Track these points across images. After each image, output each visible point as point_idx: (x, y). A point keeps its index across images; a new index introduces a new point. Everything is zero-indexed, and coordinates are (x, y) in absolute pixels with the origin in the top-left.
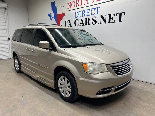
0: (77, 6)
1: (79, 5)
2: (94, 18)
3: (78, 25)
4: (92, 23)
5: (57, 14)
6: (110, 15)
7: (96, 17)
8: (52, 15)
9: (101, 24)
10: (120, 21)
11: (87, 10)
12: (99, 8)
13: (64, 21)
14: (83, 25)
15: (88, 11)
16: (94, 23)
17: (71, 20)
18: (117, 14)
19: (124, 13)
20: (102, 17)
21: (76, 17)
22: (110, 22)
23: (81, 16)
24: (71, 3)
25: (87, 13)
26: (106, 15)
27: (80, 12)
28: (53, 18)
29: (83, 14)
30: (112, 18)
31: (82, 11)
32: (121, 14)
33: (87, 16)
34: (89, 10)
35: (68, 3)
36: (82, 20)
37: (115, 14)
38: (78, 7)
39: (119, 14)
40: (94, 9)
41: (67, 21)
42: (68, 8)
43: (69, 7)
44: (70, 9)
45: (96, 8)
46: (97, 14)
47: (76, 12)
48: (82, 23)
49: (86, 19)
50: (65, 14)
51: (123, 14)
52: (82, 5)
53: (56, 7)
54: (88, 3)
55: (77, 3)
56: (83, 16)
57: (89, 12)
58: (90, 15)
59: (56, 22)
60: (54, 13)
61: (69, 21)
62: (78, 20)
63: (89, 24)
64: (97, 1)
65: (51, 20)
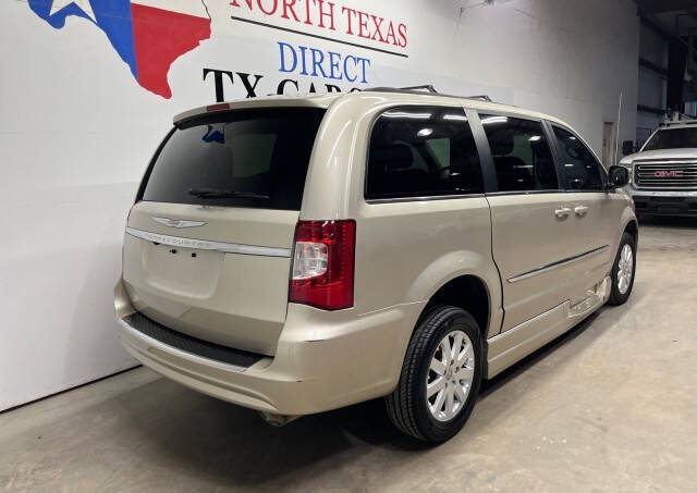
0: (285, 16)
1: (296, 19)
11: (331, 54)
12: (367, 63)
13: (206, 71)
15: (335, 58)
17: (258, 77)
21: (283, 69)
23: (310, 70)
25: (332, 65)
27: (303, 49)
28: (73, 9)
29: (315, 63)
31: (313, 51)
33: (332, 77)
36: (313, 91)
38: (293, 24)
40: (355, 59)
41: (230, 74)
42: (236, 4)
45: (359, 59)
46: (364, 81)
47: (281, 45)
50: (213, 26)
52: (308, 22)
54: (333, 27)
55: (284, 4)
57: (337, 65)
58: (341, 78)
59: (125, 59)
61: (244, 77)
62: (296, 83)
64: (361, 35)
65: (57, 21)
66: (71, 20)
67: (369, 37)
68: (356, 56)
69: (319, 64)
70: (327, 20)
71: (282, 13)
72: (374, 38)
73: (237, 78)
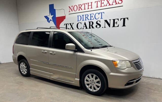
0: (79, 10)
1: (82, 10)
2: (98, 22)
3: (81, 29)
4: (96, 26)
5: (56, 17)
6: (114, 20)
7: (100, 21)
8: (50, 17)
9: (105, 27)
10: (124, 25)
11: (91, 14)
12: (103, 13)
13: (65, 24)
14: (87, 28)
16: (98, 26)
17: (73, 23)
18: (121, 19)
19: (128, 18)
20: (106, 21)
21: (78, 21)
22: (114, 26)
23: (84, 19)
24: (73, 7)
25: (91, 17)
26: (110, 20)
27: (83, 15)
28: (51, 20)
29: (86, 18)
30: (116, 23)
31: (86, 15)
32: (124, 19)
33: (91, 19)
34: (93, 14)
35: (69, 7)
36: (85, 24)
37: (119, 20)
38: (81, 11)
39: (123, 19)
40: (98, 13)
41: (68, 24)
42: (70, 12)
43: (70, 10)
44: (71, 12)
45: (100, 13)
46: (102, 18)
47: (78, 16)
48: (85, 26)
49: (90, 22)
50: (66, 17)
51: (126, 19)
52: (85, 9)
53: (55, 10)
54: (92, 8)
55: (79, 8)
56: (86, 20)
57: (92, 17)
58: (93, 19)
59: (55, 25)
60: (53, 16)
61: (70, 24)
62: (81, 23)
63: (93, 27)
64: (101, 6)
65: (49, 22)
66: (51, 21)
67: (104, 6)
68: (99, 12)
69: (87, 18)
70: (90, 7)
71: (78, 10)
72: (106, 5)
73: (69, 24)
